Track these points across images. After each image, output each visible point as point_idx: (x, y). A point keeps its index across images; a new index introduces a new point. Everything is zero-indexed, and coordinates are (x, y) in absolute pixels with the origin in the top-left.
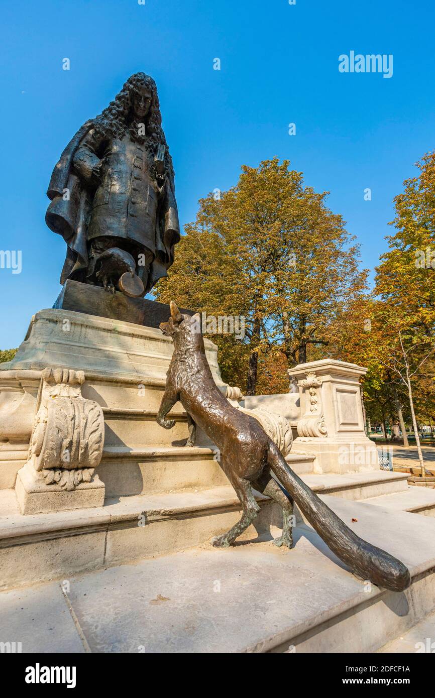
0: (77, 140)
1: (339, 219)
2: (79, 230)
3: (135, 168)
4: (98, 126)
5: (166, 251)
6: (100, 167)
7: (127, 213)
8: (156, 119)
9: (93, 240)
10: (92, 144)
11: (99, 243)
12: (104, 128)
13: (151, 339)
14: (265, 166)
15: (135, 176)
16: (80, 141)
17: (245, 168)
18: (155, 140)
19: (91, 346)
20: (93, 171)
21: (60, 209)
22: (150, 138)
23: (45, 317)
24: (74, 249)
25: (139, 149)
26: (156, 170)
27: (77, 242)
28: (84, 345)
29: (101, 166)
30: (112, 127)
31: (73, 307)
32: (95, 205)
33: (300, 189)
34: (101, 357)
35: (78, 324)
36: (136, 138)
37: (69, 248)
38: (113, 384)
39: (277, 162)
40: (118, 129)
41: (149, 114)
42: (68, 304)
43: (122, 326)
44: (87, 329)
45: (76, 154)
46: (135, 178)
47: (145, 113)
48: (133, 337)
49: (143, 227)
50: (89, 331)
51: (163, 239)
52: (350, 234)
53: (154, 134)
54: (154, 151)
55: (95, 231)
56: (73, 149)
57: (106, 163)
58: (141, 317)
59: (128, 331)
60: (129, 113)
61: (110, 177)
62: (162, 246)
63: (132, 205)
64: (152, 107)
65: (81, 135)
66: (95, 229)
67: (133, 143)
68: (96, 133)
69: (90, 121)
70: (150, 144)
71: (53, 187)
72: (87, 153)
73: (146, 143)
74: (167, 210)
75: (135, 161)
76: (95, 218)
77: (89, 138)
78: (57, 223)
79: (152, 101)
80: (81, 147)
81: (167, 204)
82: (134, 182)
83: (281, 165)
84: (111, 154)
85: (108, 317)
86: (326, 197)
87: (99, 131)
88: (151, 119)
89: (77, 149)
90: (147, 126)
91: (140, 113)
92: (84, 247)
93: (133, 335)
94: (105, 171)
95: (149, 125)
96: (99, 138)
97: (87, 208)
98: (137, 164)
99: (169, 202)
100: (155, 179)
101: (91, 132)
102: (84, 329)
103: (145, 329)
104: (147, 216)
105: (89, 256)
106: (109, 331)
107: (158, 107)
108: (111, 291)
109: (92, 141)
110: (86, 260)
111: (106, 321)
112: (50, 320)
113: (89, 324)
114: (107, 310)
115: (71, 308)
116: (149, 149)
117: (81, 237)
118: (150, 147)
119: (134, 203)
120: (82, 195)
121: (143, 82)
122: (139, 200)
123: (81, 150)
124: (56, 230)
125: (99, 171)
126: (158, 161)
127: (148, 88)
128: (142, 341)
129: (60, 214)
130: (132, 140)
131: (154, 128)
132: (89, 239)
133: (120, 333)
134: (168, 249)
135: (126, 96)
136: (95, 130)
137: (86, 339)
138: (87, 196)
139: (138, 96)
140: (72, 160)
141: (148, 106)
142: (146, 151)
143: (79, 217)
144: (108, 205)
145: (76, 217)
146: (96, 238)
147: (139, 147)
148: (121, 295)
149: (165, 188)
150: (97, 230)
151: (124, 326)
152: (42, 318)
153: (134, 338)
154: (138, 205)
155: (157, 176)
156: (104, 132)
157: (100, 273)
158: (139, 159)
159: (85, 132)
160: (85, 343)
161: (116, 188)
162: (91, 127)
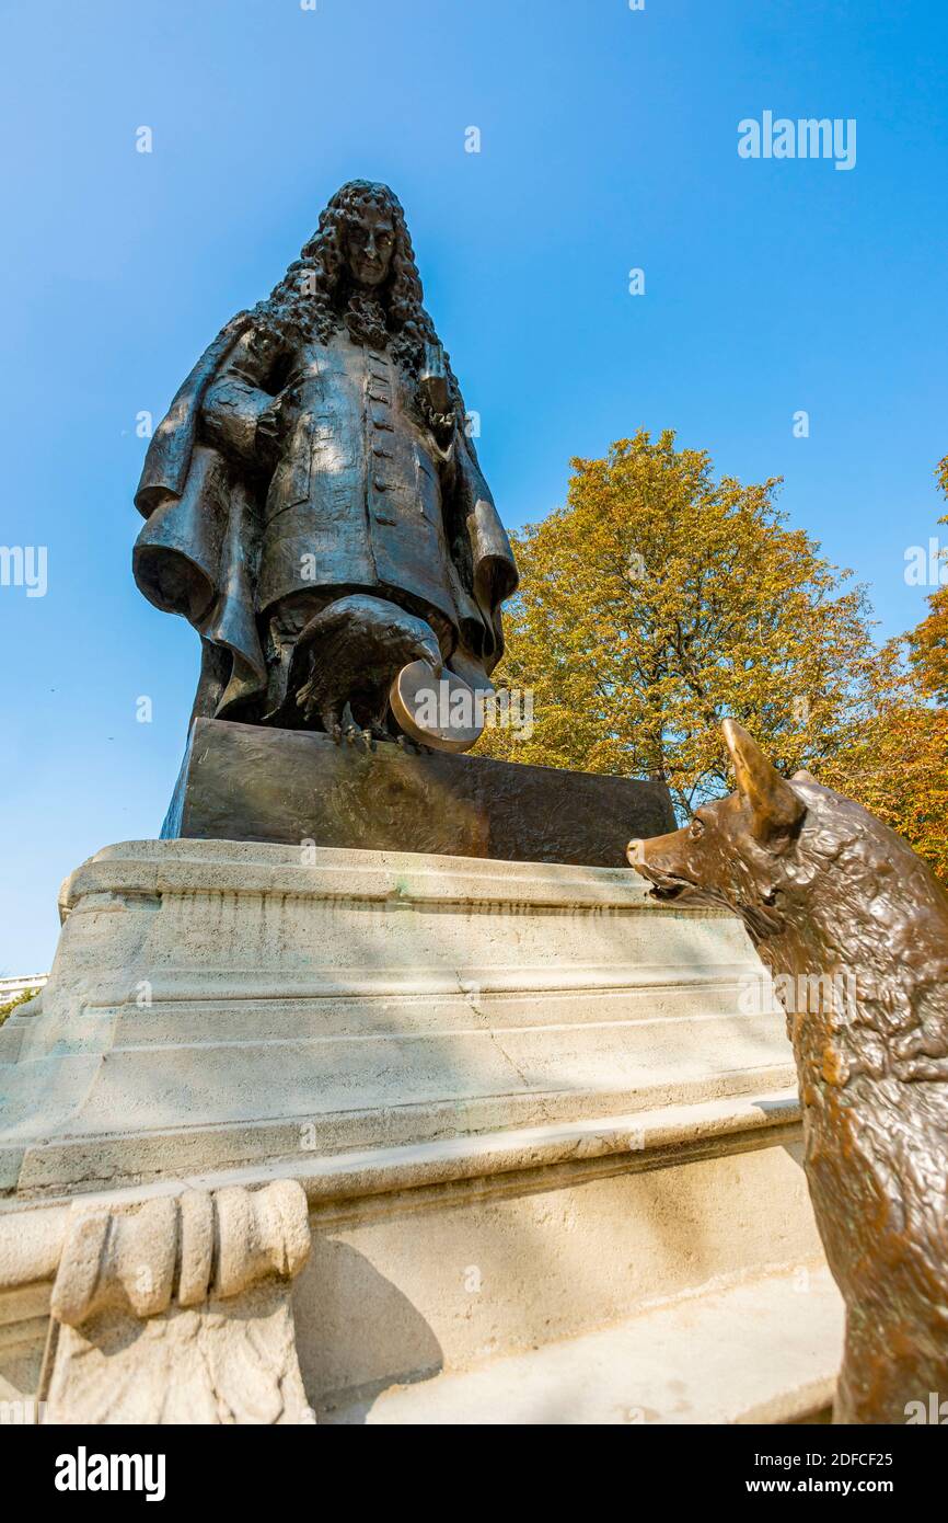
0: (210, 360)
1: (800, 540)
2: (233, 588)
3: (372, 402)
4: (262, 320)
5: (485, 621)
6: (276, 412)
7: (368, 515)
8: (410, 289)
9: (273, 609)
10: (251, 368)
11: (294, 613)
12: (278, 324)
13: (536, 908)
14: (621, 452)
15: (375, 420)
16: (219, 364)
17: (578, 463)
18: (414, 337)
19: (309, 987)
20: (259, 424)
21: (174, 532)
22: (401, 335)
23: (105, 884)
24: (220, 637)
25: (376, 359)
26: (428, 403)
27: (227, 616)
28: (282, 988)
29: (278, 407)
30: (300, 316)
31: (219, 823)
32: (271, 515)
33: (707, 486)
34: (360, 1033)
35: (250, 894)
36: (365, 334)
37: (204, 640)
38: (451, 1194)
39: (647, 439)
40: (315, 320)
41: (392, 277)
42: (205, 812)
43: (426, 873)
44: (289, 909)
45: (208, 392)
46: (377, 426)
47: (382, 275)
48: (469, 912)
49: (417, 551)
50: (295, 913)
51: (470, 589)
52: (837, 568)
53: (410, 324)
54: (418, 362)
55: (279, 580)
56: (199, 380)
57: (292, 402)
58: (478, 828)
59: (452, 892)
60: (340, 282)
61: (310, 433)
62: (471, 607)
63: (377, 494)
64: (397, 257)
65: (221, 350)
66: (276, 577)
67: (357, 348)
68: (260, 336)
69: (242, 314)
70: (403, 348)
71: (150, 478)
72: (241, 386)
73: (389, 347)
74: (469, 510)
75: (371, 386)
76: (274, 547)
77: (240, 353)
78: (169, 581)
79: (395, 242)
80: (223, 377)
81: (467, 493)
82: (375, 436)
83: (655, 442)
84: (303, 381)
85: (359, 844)
86: (777, 488)
87: (266, 330)
88: (397, 287)
89: (210, 380)
90: (389, 307)
91: (368, 276)
92: (251, 629)
93: (469, 906)
94: (290, 421)
95: (393, 303)
96: (267, 348)
97: (251, 530)
98: (375, 393)
99: (473, 487)
100: (428, 431)
101: (247, 338)
102: (274, 911)
103: (510, 871)
104: (421, 521)
105: (266, 657)
106: (377, 902)
107: (411, 256)
108: (357, 743)
109: (250, 360)
110: (258, 666)
111: (360, 862)
112: (128, 894)
113: (296, 886)
114: (353, 818)
115: (216, 828)
116: (401, 361)
117: (239, 603)
118: (401, 355)
119: (381, 489)
120: (233, 498)
121: (367, 195)
122: (395, 482)
123: (222, 383)
124: (167, 601)
125: (274, 420)
126: (431, 378)
127: (383, 207)
128: (507, 922)
129: (175, 545)
130: (354, 341)
131: (408, 310)
132: (263, 607)
133: (417, 904)
134: (487, 614)
135: (330, 238)
136: (256, 330)
137: (289, 954)
138: (248, 500)
139: (358, 232)
140: (200, 407)
141: (386, 254)
142: (395, 363)
143: (229, 552)
144: (310, 504)
145: (219, 551)
146: (282, 599)
147: (375, 354)
148: (395, 756)
149: (456, 454)
150: (284, 576)
151: (427, 872)
152: (93, 886)
153: (473, 917)
154: (395, 494)
155: (433, 419)
156: (278, 332)
157: (311, 691)
158: (378, 381)
159: (229, 341)
160: (283, 977)
161: (330, 458)
162: (243, 328)
